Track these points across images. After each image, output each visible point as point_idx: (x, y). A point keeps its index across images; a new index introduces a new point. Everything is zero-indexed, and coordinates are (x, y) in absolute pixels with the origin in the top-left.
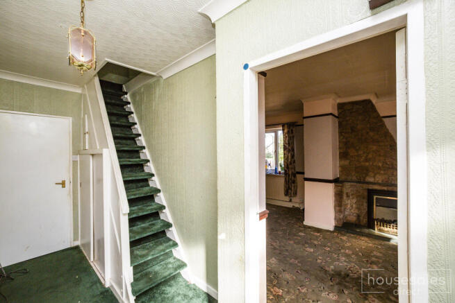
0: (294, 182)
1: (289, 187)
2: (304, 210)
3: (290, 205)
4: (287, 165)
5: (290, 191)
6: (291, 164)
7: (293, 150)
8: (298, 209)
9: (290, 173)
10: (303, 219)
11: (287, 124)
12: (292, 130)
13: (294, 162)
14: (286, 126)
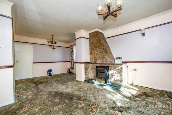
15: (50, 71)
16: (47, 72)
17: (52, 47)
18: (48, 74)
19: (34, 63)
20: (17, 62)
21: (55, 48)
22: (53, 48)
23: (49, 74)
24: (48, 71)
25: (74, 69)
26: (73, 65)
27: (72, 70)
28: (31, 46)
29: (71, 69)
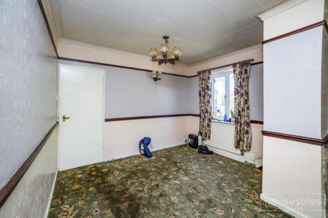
0: (247, 132)
1: (240, 138)
2: (261, 168)
3: (241, 159)
4: (239, 111)
5: (241, 143)
6: (243, 110)
7: (247, 94)
8: (252, 166)
9: (243, 121)
10: (259, 191)
11: (239, 63)
12: (246, 71)
13: (248, 108)
14: (238, 65)
15: (146, 142)
16: (140, 147)
17: (153, 74)
18: (143, 152)
19: (107, 120)
20: (64, 118)
21: (160, 79)
22: (156, 79)
23: (145, 151)
24: (142, 142)
25: (209, 137)
26: (208, 125)
27: (203, 140)
28: (101, 72)
29: (200, 138)
